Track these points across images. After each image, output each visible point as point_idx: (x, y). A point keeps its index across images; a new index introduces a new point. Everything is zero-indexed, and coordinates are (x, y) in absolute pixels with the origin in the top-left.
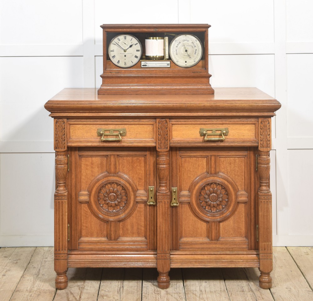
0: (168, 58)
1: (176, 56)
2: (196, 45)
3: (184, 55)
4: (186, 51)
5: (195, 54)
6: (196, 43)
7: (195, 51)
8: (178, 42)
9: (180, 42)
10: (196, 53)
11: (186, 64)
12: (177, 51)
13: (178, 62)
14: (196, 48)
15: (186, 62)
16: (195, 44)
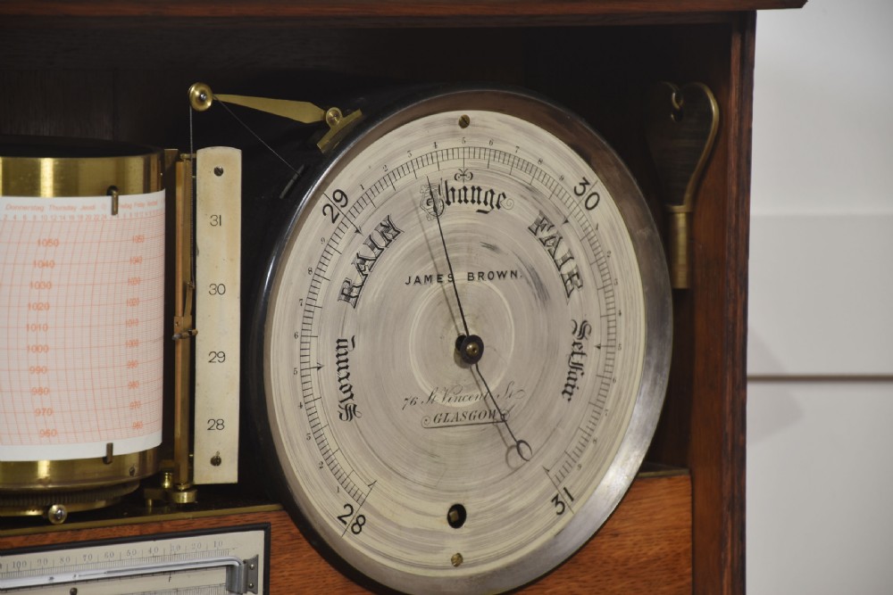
0: (228, 473)
1: (339, 436)
2: (582, 262)
3: (444, 420)
4: (469, 350)
5: (569, 390)
6: (589, 238)
7: (566, 340)
8: (369, 221)
9: (389, 230)
10: (586, 382)
11: (457, 541)
12: (356, 356)
13: (360, 523)
14: (586, 303)
15: (458, 516)
16: (571, 242)
